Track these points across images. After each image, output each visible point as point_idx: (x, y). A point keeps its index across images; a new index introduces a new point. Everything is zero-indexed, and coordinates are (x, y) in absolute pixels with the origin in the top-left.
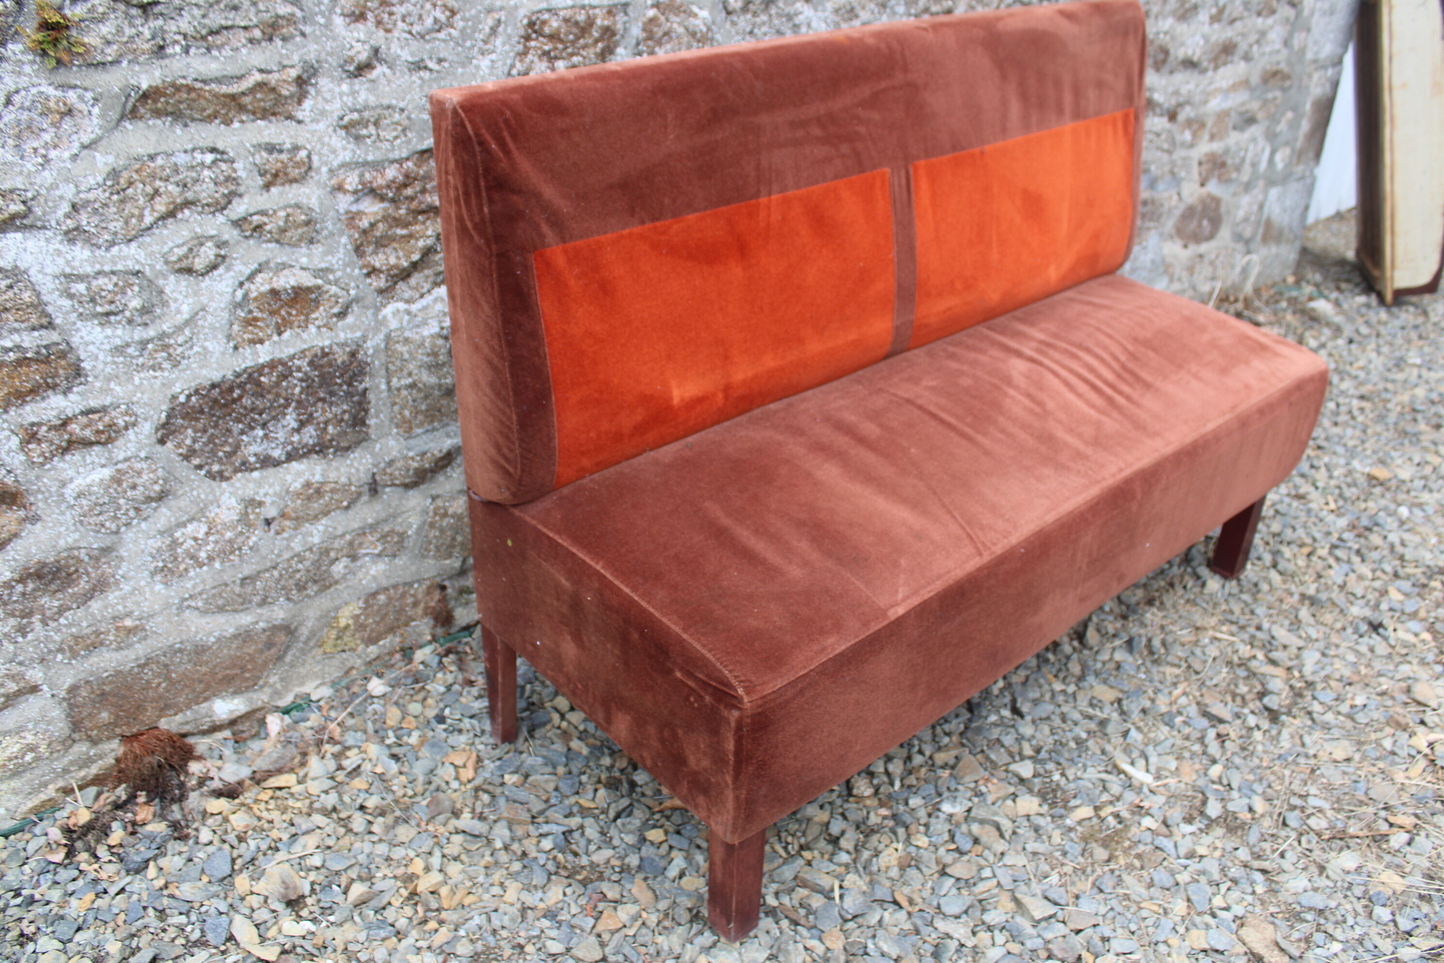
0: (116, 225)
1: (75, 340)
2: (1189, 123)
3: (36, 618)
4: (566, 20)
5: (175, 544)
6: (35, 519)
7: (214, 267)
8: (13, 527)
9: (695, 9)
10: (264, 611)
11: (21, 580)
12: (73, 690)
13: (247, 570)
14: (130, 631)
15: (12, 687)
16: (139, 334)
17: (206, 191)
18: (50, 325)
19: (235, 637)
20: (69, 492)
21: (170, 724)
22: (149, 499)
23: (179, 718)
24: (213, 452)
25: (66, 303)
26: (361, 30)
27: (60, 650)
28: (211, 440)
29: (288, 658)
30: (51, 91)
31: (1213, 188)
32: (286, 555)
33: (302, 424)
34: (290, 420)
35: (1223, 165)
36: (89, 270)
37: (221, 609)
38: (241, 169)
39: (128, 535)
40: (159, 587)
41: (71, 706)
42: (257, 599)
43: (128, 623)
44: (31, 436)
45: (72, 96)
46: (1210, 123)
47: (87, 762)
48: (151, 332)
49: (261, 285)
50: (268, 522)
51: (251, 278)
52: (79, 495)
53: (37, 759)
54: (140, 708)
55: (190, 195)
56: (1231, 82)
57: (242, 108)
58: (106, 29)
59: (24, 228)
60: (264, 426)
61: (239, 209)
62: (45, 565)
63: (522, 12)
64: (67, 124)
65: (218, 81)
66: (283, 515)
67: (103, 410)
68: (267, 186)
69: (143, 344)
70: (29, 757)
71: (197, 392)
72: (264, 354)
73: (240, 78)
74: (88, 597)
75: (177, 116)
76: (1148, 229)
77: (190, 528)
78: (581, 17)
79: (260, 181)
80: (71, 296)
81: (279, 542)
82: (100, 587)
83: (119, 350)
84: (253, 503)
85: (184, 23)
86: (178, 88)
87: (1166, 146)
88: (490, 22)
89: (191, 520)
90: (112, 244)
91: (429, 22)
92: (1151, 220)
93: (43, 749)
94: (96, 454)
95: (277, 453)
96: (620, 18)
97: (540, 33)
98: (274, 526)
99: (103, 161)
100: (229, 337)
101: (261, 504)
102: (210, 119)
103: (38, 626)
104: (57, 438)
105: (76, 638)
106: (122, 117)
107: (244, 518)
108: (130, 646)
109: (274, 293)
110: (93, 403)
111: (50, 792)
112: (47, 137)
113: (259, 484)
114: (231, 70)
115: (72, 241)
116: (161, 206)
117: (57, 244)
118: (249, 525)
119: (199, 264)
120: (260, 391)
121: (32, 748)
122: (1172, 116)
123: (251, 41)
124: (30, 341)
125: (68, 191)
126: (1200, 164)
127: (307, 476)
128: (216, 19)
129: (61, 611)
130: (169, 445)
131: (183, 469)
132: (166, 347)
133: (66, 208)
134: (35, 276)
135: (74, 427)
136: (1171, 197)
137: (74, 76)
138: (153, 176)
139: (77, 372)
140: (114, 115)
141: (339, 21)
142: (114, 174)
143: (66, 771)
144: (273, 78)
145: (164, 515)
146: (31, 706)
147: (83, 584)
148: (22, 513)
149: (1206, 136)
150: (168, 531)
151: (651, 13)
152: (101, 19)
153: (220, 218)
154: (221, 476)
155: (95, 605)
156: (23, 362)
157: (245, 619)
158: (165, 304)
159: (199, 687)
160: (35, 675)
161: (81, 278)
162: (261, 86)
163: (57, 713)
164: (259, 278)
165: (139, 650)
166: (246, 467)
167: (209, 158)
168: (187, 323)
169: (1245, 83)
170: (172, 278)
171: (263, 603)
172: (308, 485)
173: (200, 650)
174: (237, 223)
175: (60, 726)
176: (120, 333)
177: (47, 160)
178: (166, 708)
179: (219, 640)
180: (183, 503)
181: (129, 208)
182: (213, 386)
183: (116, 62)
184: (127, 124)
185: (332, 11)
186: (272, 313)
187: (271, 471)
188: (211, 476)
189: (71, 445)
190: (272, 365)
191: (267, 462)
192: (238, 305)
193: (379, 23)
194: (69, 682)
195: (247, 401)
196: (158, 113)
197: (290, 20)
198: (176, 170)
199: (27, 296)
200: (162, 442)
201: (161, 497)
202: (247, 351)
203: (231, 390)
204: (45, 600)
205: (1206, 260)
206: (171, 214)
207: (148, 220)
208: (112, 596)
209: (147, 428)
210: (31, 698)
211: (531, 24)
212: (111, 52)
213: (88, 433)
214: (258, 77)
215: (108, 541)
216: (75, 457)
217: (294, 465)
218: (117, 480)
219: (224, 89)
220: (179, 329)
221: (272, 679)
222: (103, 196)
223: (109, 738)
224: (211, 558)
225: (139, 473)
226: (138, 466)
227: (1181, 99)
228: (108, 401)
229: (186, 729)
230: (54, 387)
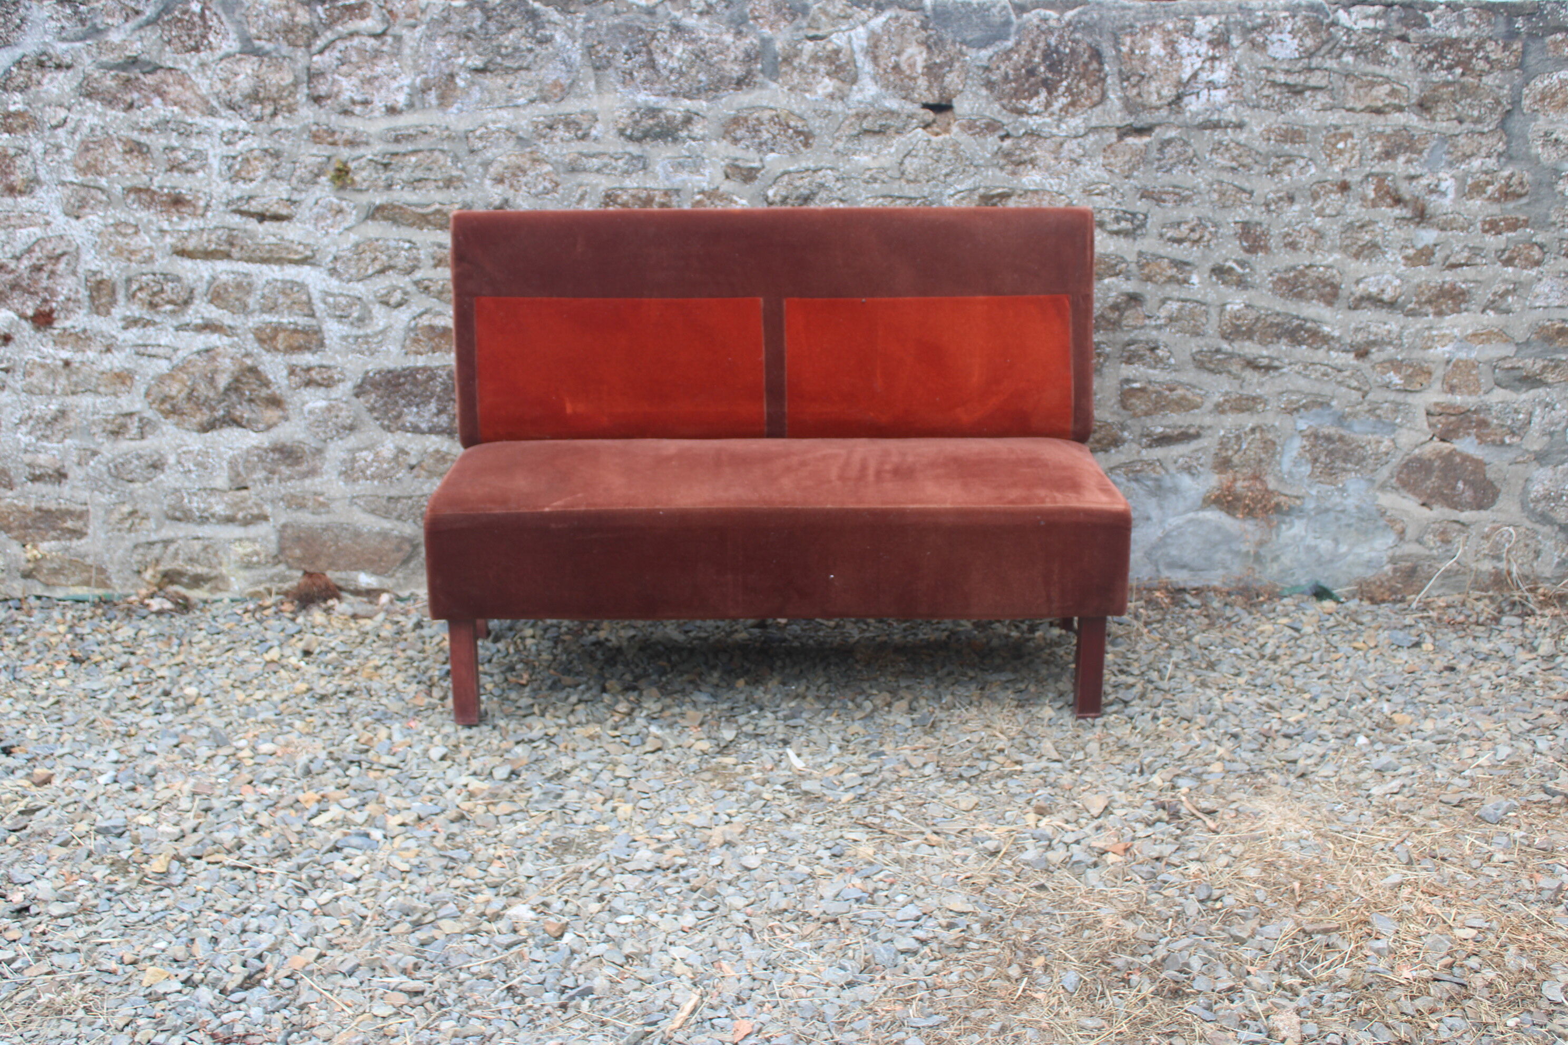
0: (353, 271)
1: (324, 327)
2: (1395, 365)
3: (276, 477)
4: (633, 196)
5: (354, 460)
6: (286, 419)
7: (399, 305)
8: (275, 419)
9: (735, 198)
10: (399, 524)
11: (274, 450)
12: (285, 526)
13: (393, 492)
14: (322, 505)
15: (256, 511)
16: (355, 332)
17: (401, 262)
18: (313, 315)
19: (379, 534)
20: (306, 408)
21: (333, 576)
22: (344, 428)
23: (338, 574)
24: (386, 413)
25: (322, 306)
26: (500, 189)
27: (282, 499)
28: (385, 404)
29: (412, 565)
30: (335, 200)
31: (1467, 445)
32: (419, 493)
33: (440, 412)
34: (433, 406)
35: (1483, 424)
36: (336, 291)
37: (373, 512)
38: (422, 254)
39: (331, 445)
40: (341, 483)
41: (281, 538)
42: (395, 514)
43: (321, 499)
44: (292, 372)
45: (344, 204)
46: (1439, 372)
47: (283, 579)
48: (361, 332)
49: (425, 321)
50: (412, 467)
51: (420, 315)
52: (311, 412)
53: (259, 563)
54: (317, 556)
55: (392, 263)
56: (1470, 331)
57: (428, 222)
58: (364, 174)
59: (313, 265)
60: (417, 406)
61: (418, 275)
62: (284, 446)
63: (601, 188)
64: (339, 218)
65: (417, 205)
66: (420, 464)
67: (328, 368)
68: (435, 266)
69: (357, 337)
70: (255, 559)
71: (379, 372)
72: (421, 361)
73: (428, 205)
74: (305, 475)
75: (395, 221)
76: (1344, 470)
77: (364, 454)
78: (643, 195)
79: (431, 262)
80: (325, 302)
81: (416, 483)
82: (313, 472)
83: (344, 338)
84: (402, 451)
85: (404, 175)
86: (394, 207)
87: (1355, 384)
88: (580, 192)
89: (366, 448)
90: (350, 281)
91: (540, 188)
92: (1345, 461)
93: (262, 556)
94: (321, 392)
95: (424, 426)
96: (675, 199)
97: (615, 202)
98: (415, 471)
99: (353, 237)
100: (403, 347)
101: (407, 453)
102: (412, 225)
103: (276, 480)
104: (305, 377)
105: (293, 496)
106: (367, 218)
107: (396, 458)
108: (319, 514)
109: (432, 328)
110: (325, 362)
111: (261, 588)
112: (329, 222)
113: (410, 441)
114: (424, 201)
115: (331, 275)
116: (377, 266)
117: (325, 275)
118: (399, 464)
119: (393, 301)
120: (416, 383)
121: (257, 553)
122: (1362, 354)
123: (438, 188)
124: (302, 321)
125: (333, 249)
126: (1429, 414)
127: (438, 446)
128: (419, 174)
129: (290, 478)
130: (362, 399)
131: (366, 417)
132: (367, 343)
133: (330, 258)
134: (312, 289)
135: (313, 373)
136: (1379, 442)
137: (345, 194)
138: (376, 250)
139: (321, 345)
140: (363, 216)
141: (488, 183)
142: (357, 245)
143: (271, 579)
144: (445, 208)
145: (352, 441)
146: (262, 529)
147: (304, 467)
148: (281, 413)
149: (1438, 386)
150: (352, 451)
151: (698, 197)
152: (363, 169)
153: (407, 279)
154: (388, 429)
155: (307, 482)
156: (295, 331)
157: (387, 525)
158: (371, 318)
159: (354, 559)
160: (268, 509)
161: (332, 295)
162: (438, 211)
163: (273, 537)
164: (425, 317)
165: (324, 519)
166: (404, 429)
167: (407, 245)
168: (383, 332)
169: (1502, 335)
170: (377, 306)
171: (399, 518)
172: (437, 451)
173: (357, 534)
174: (416, 283)
175: (273, 548)
176: (345, 329)
177: (327, 233)
178: (332, 565)
179: (369, 531)
180: (363, 436)
181: (361, 264)
182: (390, 372)
183: (367, 190)
184: (370, 222)
185: (484, 176)
186: (431, 339)
187: (418, 436)
188: (383, 427)
189: (309, 383)
190: (425, 369)
191: (416, 429)
192: (412, 330)
193: (511, 186)
194: (282, 520)
195: (408, 387)
196: (386, 218)
197: (460, 179)
198: (388, 248)
199: (304, 298)
200: (357, 396)
201: (352, 428)
202: (412, 358)
203: (399, 377)
204: (283, 468)
205: (1473, 531)
206: (382, 271)
207: (370, 271)
208: (317, 480)
209: (349, 385)
210: (264, 524)
211: (608, 196)
212: (365, 185)
213: (318, 378)
214: (437, 206)
215: (320, 445)
216: (311, 390)
217: (433, 437)
218: (329, 409)
219: (420, 210)
220: (376, 334)
221: (399, 575)
222: (349, 254)
223: (298, 569)
224: (373, 477)
225: (341, 409)
226: (342, 405)
227: (1372, 338)
228: (332, 363)
229: (341, 584)
230: (309, 349)
